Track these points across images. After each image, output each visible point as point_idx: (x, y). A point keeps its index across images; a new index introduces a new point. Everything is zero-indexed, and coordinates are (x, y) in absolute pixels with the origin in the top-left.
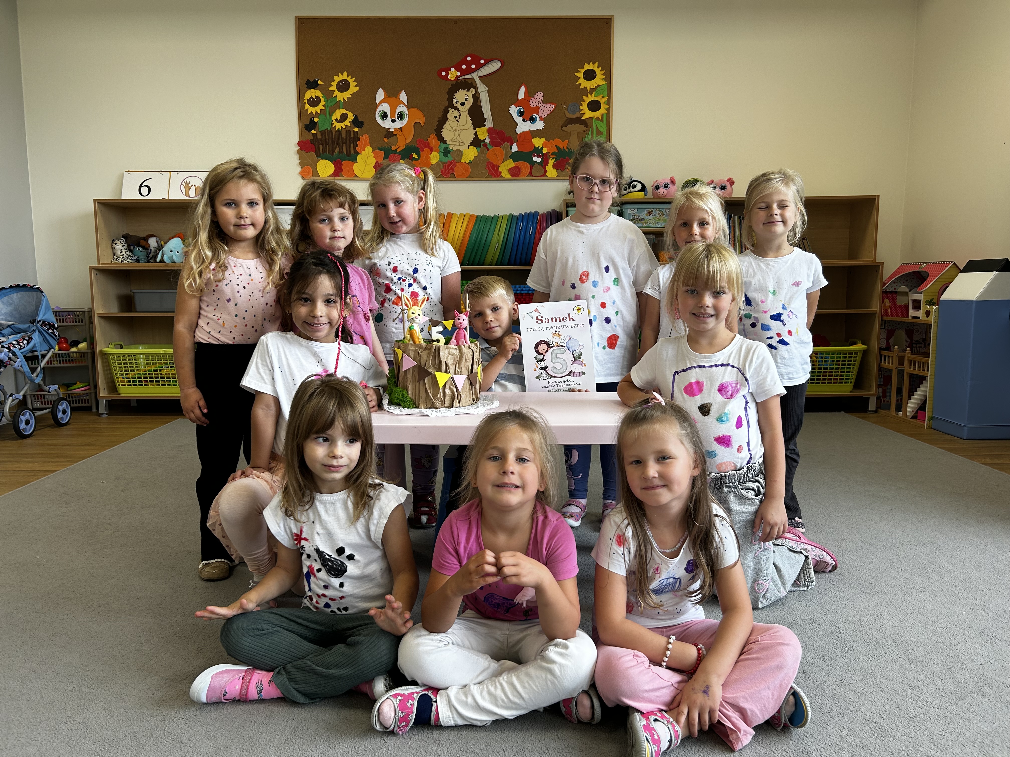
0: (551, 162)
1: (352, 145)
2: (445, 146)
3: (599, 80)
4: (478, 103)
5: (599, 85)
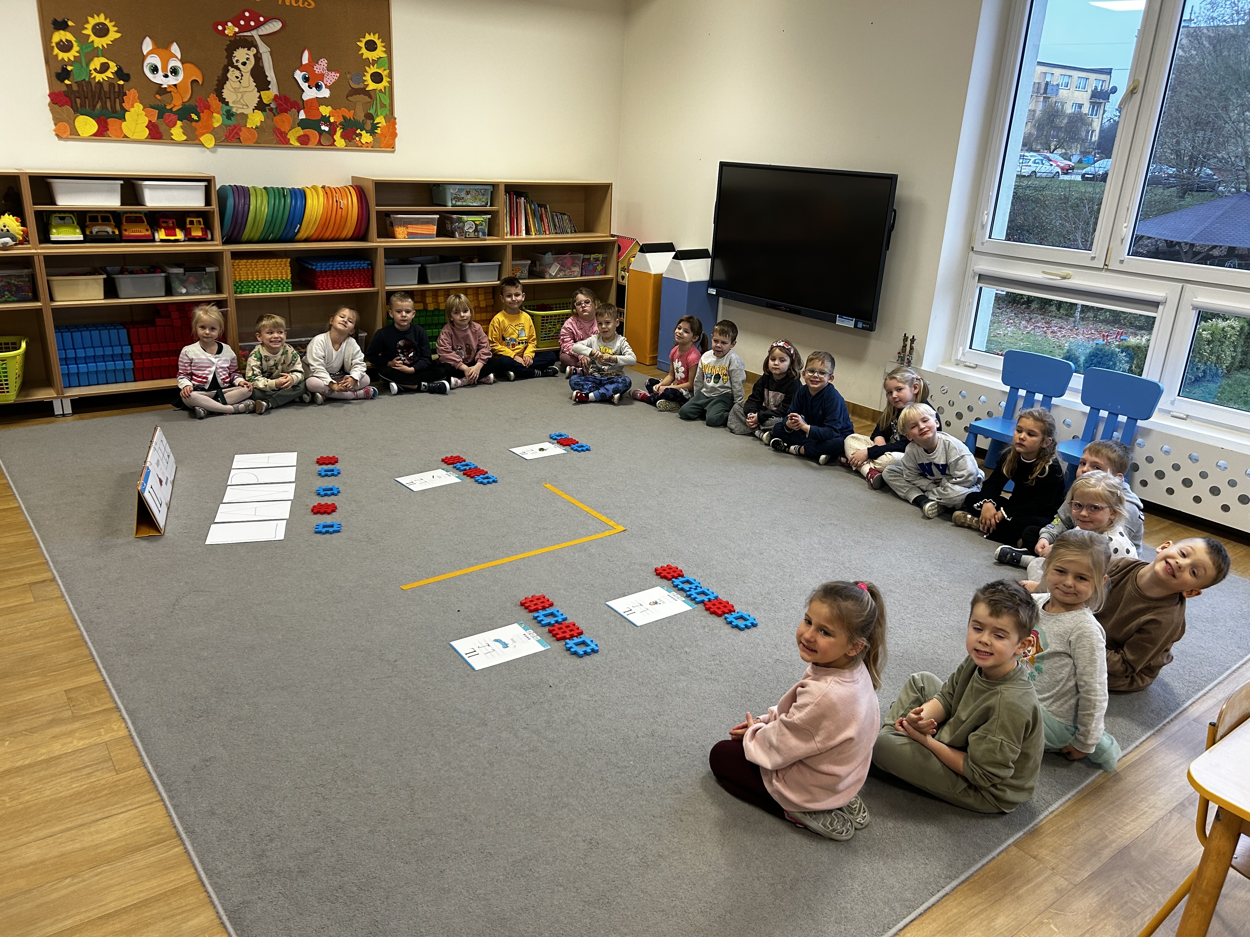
3: (380, 53)
4: (261, 64)
5: (381, 58)
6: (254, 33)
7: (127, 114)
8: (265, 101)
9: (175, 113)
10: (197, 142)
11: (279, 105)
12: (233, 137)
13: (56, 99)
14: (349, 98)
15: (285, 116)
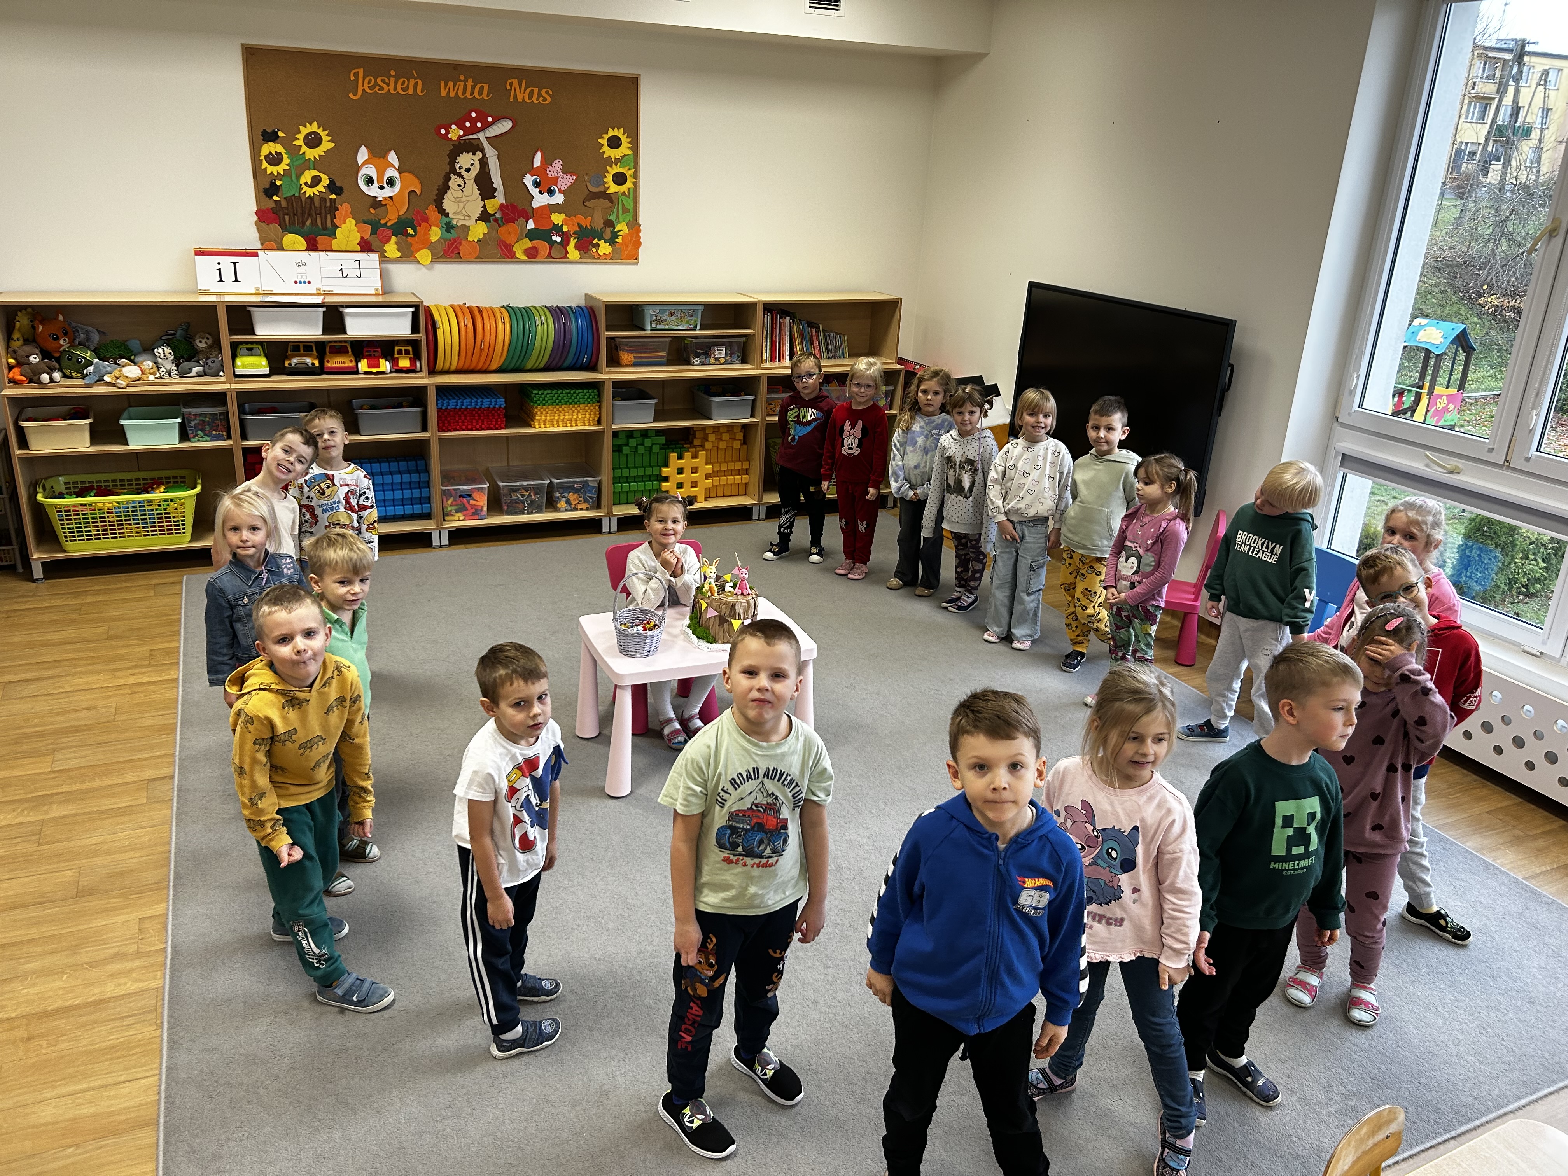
0: (573, 242)
1: (329, 216)
2: (447, 220)
3: (625, 149)
4: (487, 170)
5: (625, 155)
6: (481, 136)
7: (338, 231)
8: (490, 211)
9: (390, 228)
10: (412, 259)
11: (504, 215)
12: (452, 252)
13: (263, 216)
14: (586, 204)
15: (511, 227)
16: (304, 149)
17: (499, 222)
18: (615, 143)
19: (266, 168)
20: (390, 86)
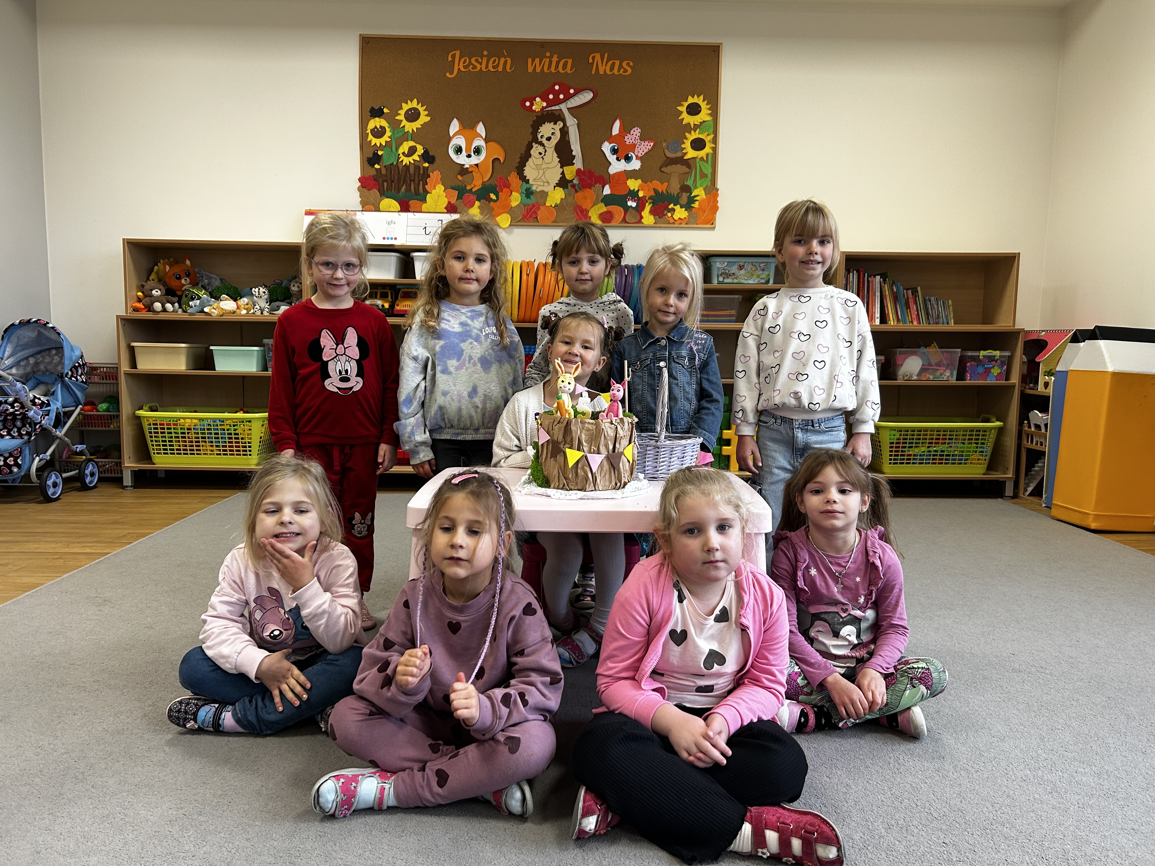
0: (648, 207)
1: (421, 182)
2: (528, 186)
3: (704, 115)
4: (567, 139)
5: (704, 121)
6: (563, 107)
7: (428, 196)
8: (568, 177)
11: (582, 180)
12: (531, 216)
13: (365, 183)
14: (663, 169)
15: (588, 192)
16: (404, 122)
17: (577, 188)
18: (694, 110)
19: (371, 141)
20: (483, 65)
